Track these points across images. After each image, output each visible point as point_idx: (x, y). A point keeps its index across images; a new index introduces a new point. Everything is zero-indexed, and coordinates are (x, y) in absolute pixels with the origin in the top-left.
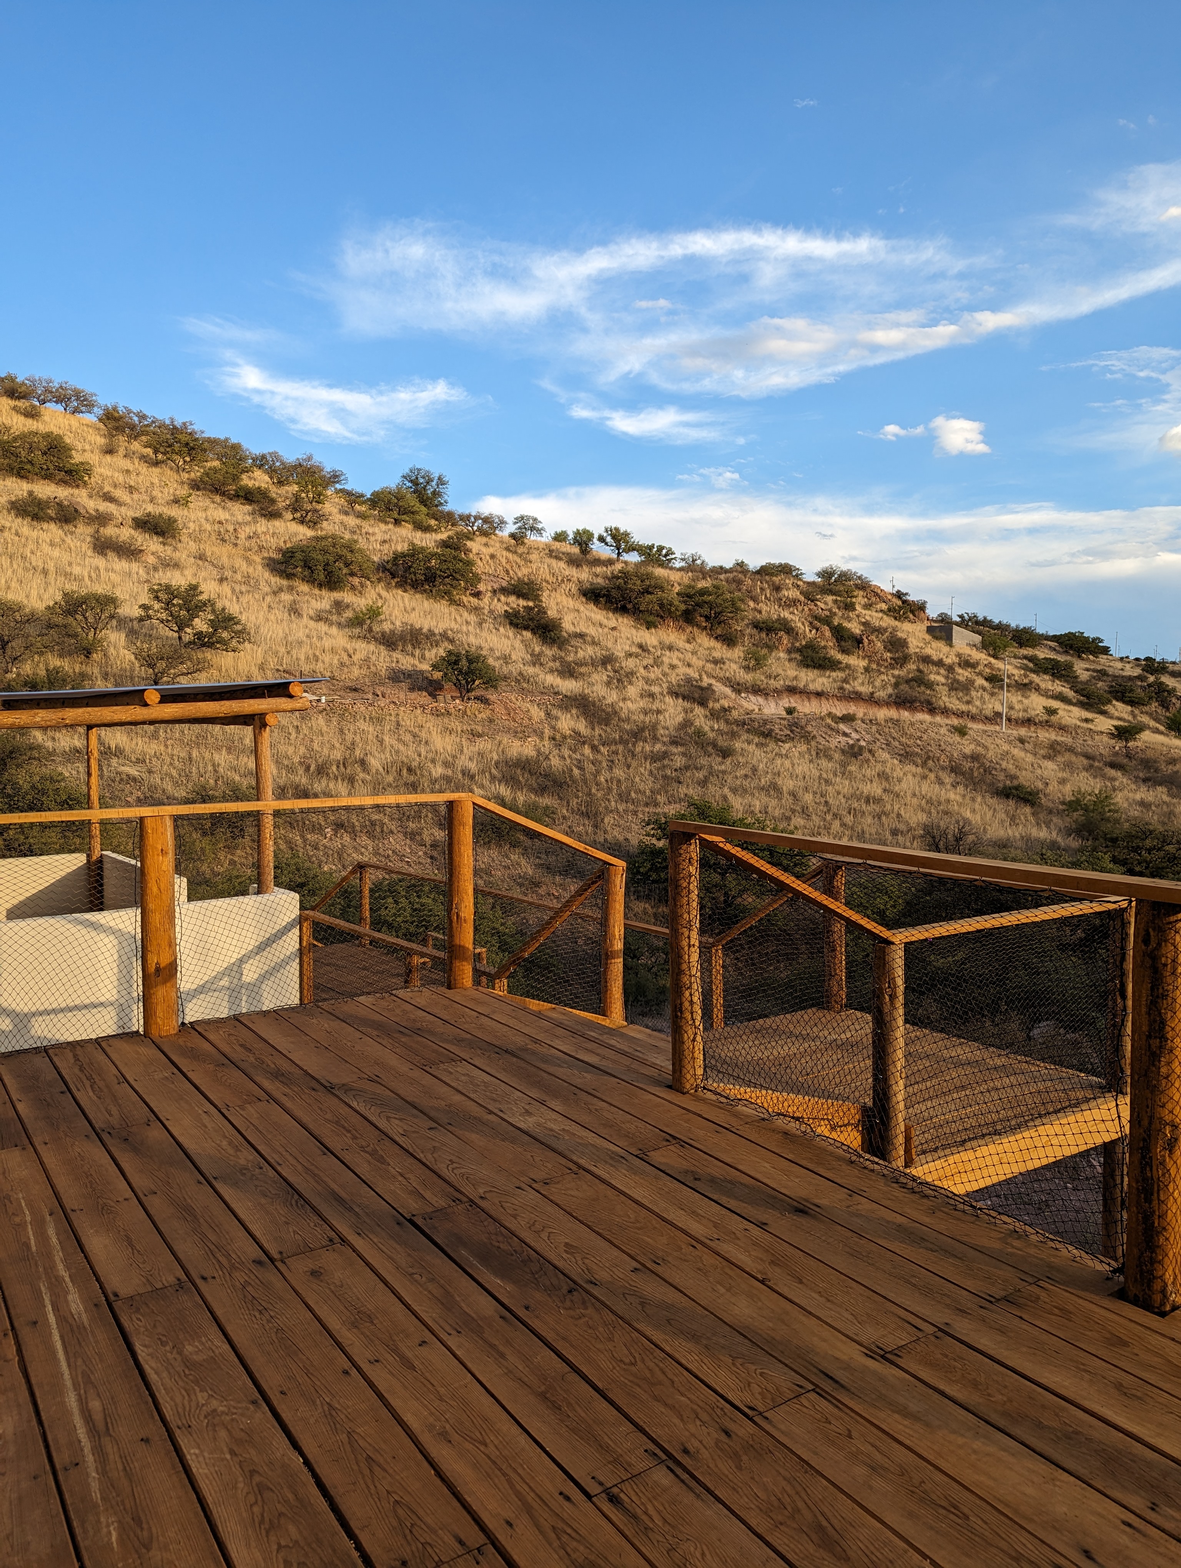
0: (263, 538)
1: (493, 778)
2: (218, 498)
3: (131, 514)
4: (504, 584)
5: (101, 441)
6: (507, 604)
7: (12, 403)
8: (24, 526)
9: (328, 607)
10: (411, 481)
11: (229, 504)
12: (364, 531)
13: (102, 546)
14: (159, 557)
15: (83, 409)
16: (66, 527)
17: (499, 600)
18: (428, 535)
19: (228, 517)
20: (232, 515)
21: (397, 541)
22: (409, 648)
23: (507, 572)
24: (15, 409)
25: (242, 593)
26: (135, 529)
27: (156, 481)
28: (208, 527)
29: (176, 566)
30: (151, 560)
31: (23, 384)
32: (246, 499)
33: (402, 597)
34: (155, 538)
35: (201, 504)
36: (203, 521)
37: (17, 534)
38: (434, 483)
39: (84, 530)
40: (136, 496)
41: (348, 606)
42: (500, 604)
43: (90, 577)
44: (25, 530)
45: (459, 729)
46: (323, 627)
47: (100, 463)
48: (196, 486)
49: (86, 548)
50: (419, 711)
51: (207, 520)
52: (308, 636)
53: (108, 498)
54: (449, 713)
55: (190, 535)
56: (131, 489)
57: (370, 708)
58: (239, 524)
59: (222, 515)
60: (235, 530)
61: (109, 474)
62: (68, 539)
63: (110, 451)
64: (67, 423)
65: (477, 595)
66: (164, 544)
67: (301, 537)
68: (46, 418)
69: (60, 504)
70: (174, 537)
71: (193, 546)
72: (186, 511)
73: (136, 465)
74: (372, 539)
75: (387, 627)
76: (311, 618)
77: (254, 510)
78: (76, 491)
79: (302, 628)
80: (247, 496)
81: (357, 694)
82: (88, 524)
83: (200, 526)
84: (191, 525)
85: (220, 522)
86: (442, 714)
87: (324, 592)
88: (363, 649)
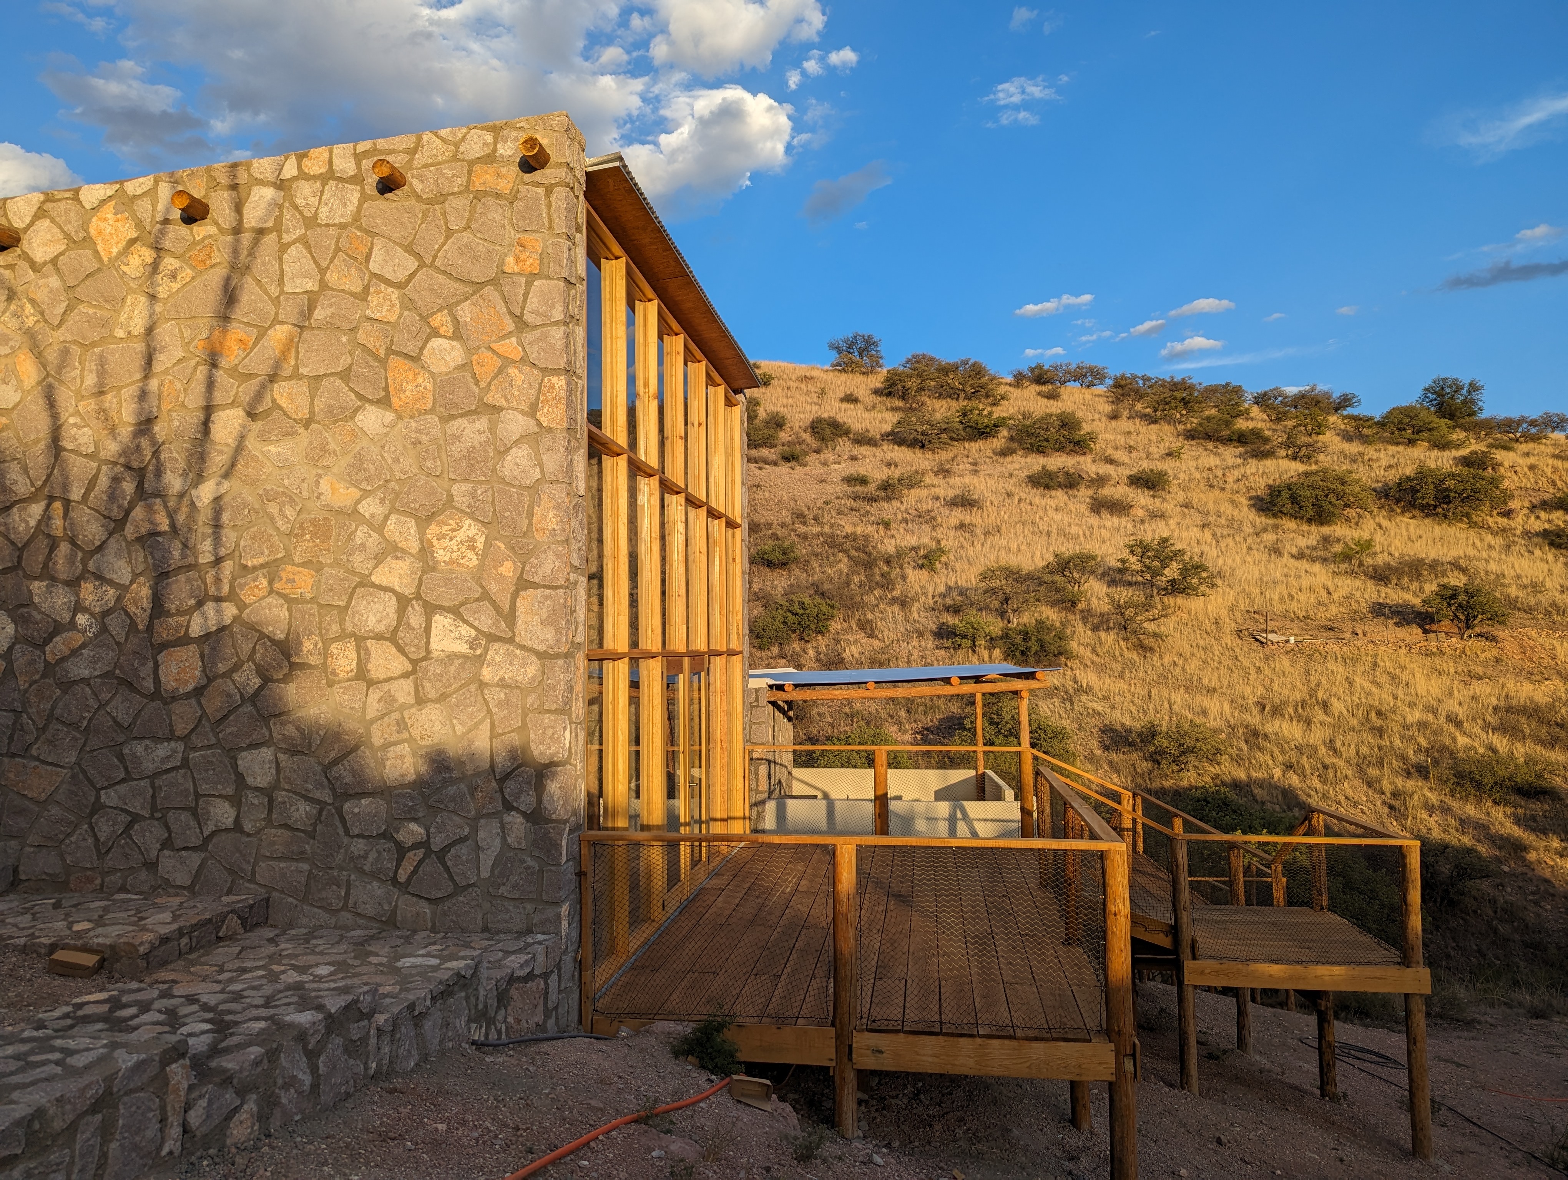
0: (1251, 479)
1: (1486, 726)
2: (1210, 445)
3: (1127, 472)
4: (1547, 497)
5: (1108, 408)
6: (1549, 521)
7: (1039, 388)
8: (1035, 496)
9: (1315, 543)
10: (1435, 393)
11: (1222, 449)
12: (1366, 458)
13: (1099, 506)
14: (1147, 510)
15: (1096, 382)
16: (1070, 492)
17: (1538, 517)
18: (1446, 453)
19: (1218, 462)
20: (1224, 460)
21: (1406, 464)
22: (1406, 581)
23: (1554, 483)
24: (1039, 394)
25: (1222, 537)
26: (1129, 486)
27: (1154, 438)
28: (1197, 475)
29: (1163, 516)
30: (1140, 513)
31: (1048, 371)
32: (1239, 441)
33: (1408, 524)
34: (1147, 492)
35: (1193, 453)
36: (1193, 470)
37: (1031, 504)
38: (1464, 391)
39: (1084, 493)
40: (1134, 455)
41: (1339, 540)
42: (1539, 523)
43: (1084, 535)
44: (1037, 500)
45: (1452, 671)
46: (1304, 565)
47: (1106, 428)
48: (1190, 435)
49: (1084, 509)
50: (1403, 651)
51: (1197, 468)
52: (1286, 576)
53: (1110, 461)
54: (1442, 653)
55: (1179, 485)
56: (1130, 449)
57: (1344, 648)
58: (1228, 468)
59: (1213, 461)
60: (1224, 475)
61: (1112, 438)
62: (1070, 504)
63: (1114, 417)
64: (1081, 396)
65: (1508, 514)
66: (1154, 497)
67: (1292, 473)
68: (1065, 397)
69: (1067, 473)
70: (1164, 489)
71: (1181, 496)
72: (1178, 464)
73: (1138, 425)
74: (1375, 465)
75: (1381, 559)
76: (1293, 556)
77: (1246, 452)
78: (1081, 459)
79: (1279, 567)
80: (1241, 439)
81: (1331, 634)
82: (1089, 487)
83: (1190, 474)
84: (1182, 476)
85: (1210, 469)
86: (1433, 654)
87: (1313, 528)
88: (1346, 585)
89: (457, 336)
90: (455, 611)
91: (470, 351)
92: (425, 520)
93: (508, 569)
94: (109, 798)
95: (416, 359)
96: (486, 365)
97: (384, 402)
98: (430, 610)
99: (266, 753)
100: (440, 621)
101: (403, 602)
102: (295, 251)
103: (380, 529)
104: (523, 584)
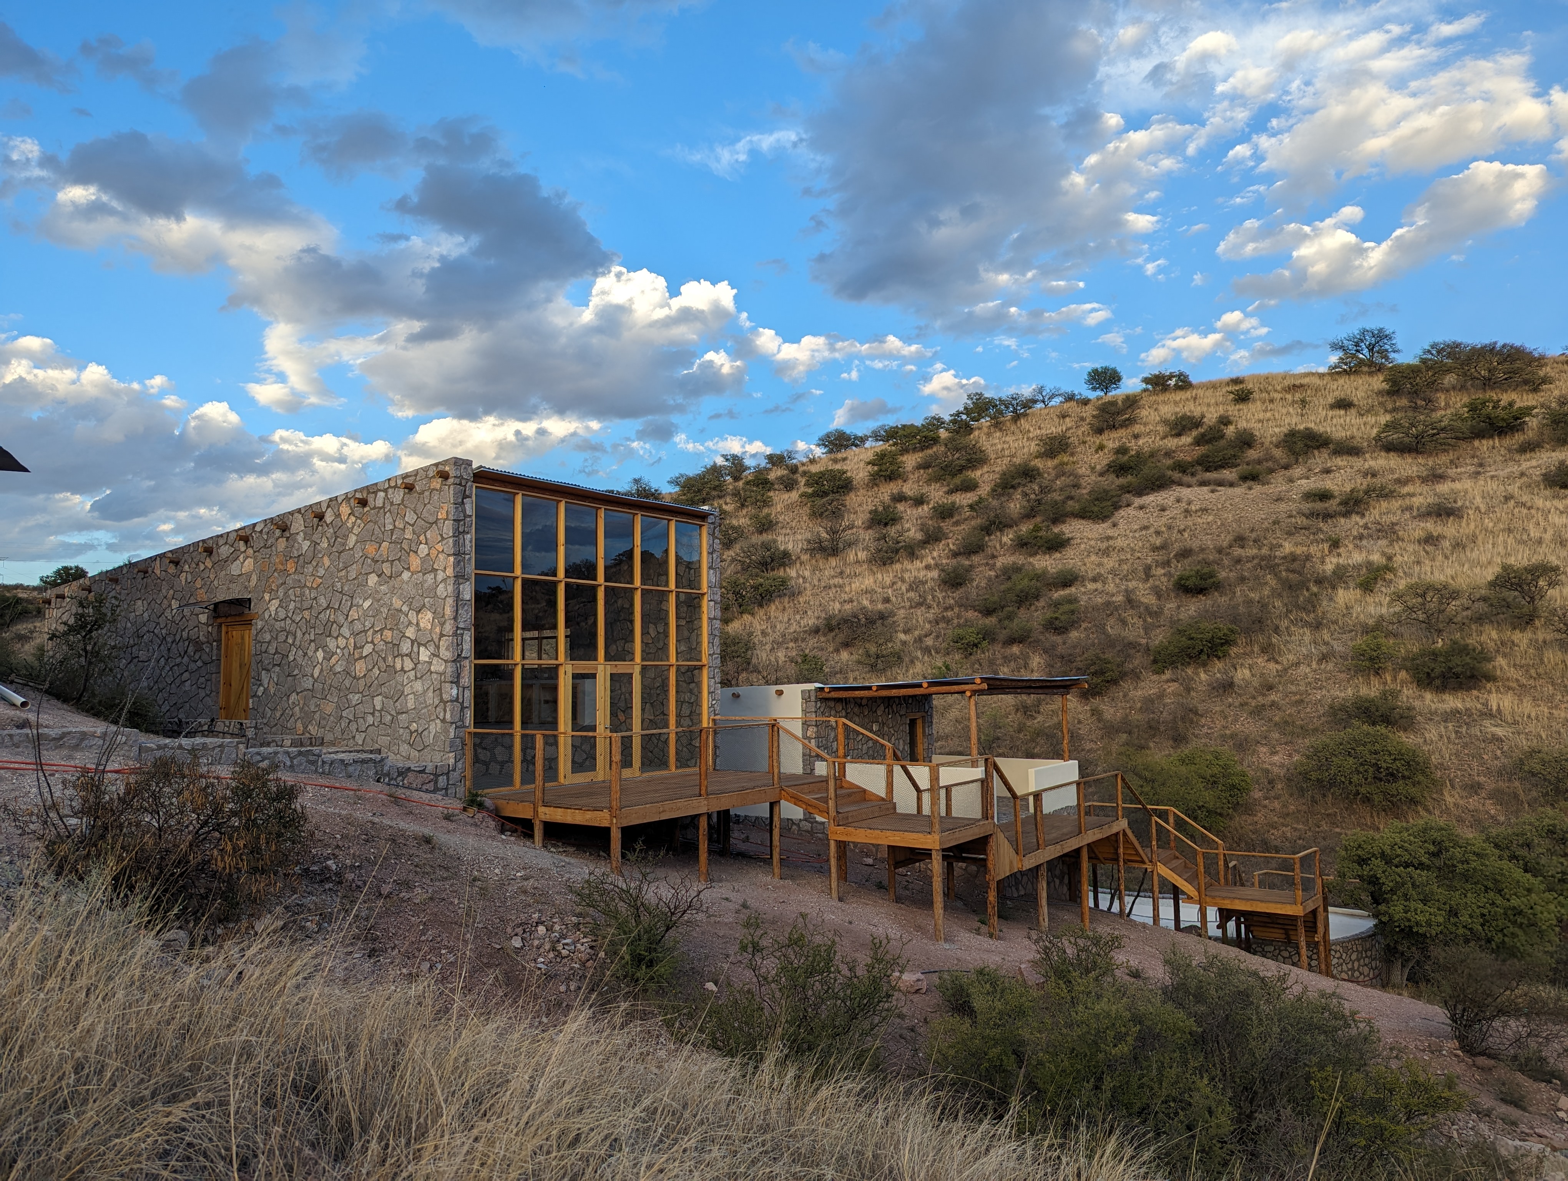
89: (426, 543)
90: (425, 645)
91: (430, 549)
92: (418, 612)
93: (438, 630)
94: (344, 714)
95: (416, 552)
96: (434, 552)
97: (408, 569)
98: (419, 645)
99: (380, 698)
100: (422, 649)
101: (413, 642)
102: (388, 515)
103: (407, 615)
104: (442, 635)
